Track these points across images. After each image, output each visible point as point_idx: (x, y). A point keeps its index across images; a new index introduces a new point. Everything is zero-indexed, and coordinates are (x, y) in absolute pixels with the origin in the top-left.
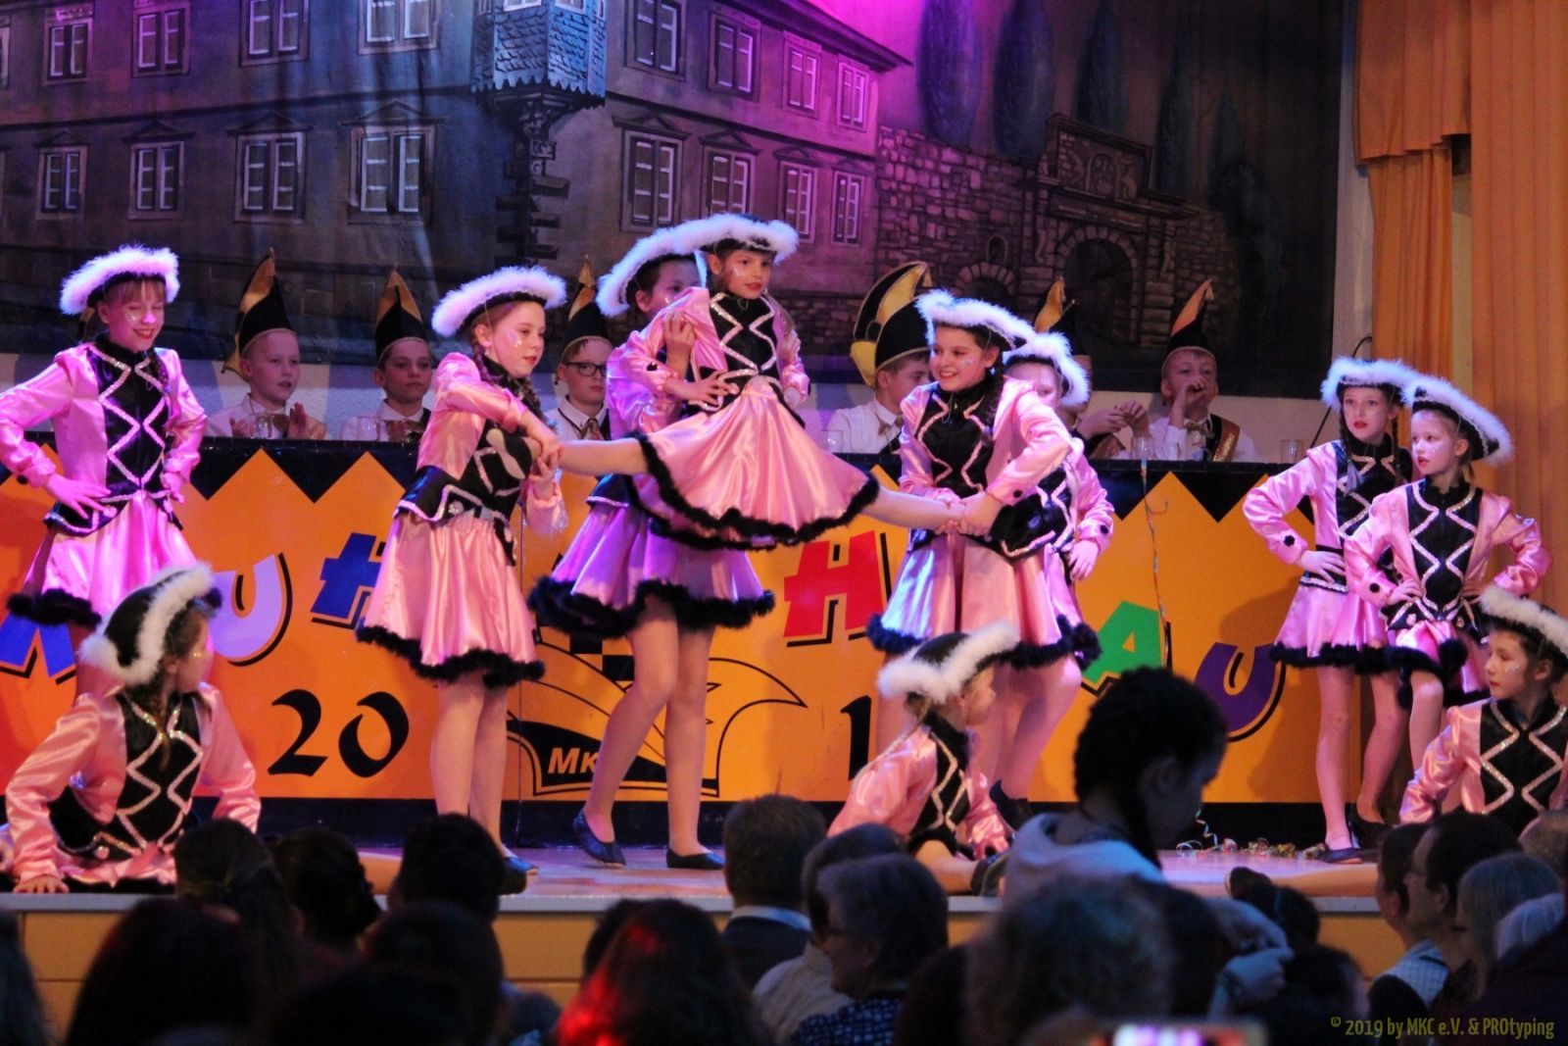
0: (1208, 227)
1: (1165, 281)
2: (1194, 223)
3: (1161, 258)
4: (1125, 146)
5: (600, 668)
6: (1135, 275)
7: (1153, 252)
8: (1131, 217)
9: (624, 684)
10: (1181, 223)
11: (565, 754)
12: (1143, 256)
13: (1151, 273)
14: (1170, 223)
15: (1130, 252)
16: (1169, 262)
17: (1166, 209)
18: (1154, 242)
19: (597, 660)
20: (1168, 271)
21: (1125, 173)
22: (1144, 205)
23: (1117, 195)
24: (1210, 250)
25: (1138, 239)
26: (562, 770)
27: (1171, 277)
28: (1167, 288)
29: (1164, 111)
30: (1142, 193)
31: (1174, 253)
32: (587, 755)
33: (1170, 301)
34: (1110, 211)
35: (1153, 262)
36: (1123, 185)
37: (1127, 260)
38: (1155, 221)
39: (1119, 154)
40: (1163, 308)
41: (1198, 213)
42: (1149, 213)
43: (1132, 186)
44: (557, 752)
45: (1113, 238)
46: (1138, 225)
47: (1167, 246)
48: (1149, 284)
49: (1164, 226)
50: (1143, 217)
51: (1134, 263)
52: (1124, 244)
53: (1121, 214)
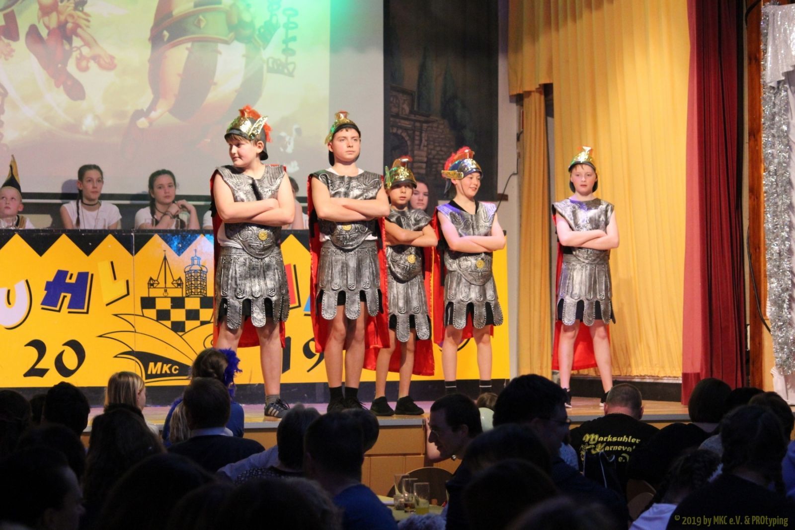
0: (442, 127)
1: (423, 151)
2: (435, 125)
3: (421, 141)
4: (404, 92)
5: (170, 327)
6: (410, 148)
7: (417, 138)
8: (407, 122)
9: (181, 334)
10: (430, 124)
11: (155, 366)
12: (413, 139)
13: (416, 147)
14: (425, 125)
15: (407, 138)
16: (424, 142)
17: (422, 119)
18: (417, 133)
19: (168, 323)
20: (424, 146)
21: (403, 104)
22: (413, 117)
23: (400, 113)
24: (443, 136)
25: (410, 132)
26: (154, 372)
27: (425, 149)
28: (424, 154)
29: (420, 76)
30: (411, 112)
31: (426, 138)
32: (165, 365)
33: (425, 159)
34: (398, 120)
35: (417, 142)
36: (403, 109)
37: (406, 141)
38: (418, 124)
39: (401, 95)
40: (422, 162)
41: (437, 120)
42: (415, 121)
43: (407, 109)
44: (152, 364)
45: (399, 132)
46: (410, 126)
47: (423, 135)
48: (416, 152)
49: (421, 127)
50: (412, 123)
51: (409, 143)
52: (404, 135)
53: (403, 121)
